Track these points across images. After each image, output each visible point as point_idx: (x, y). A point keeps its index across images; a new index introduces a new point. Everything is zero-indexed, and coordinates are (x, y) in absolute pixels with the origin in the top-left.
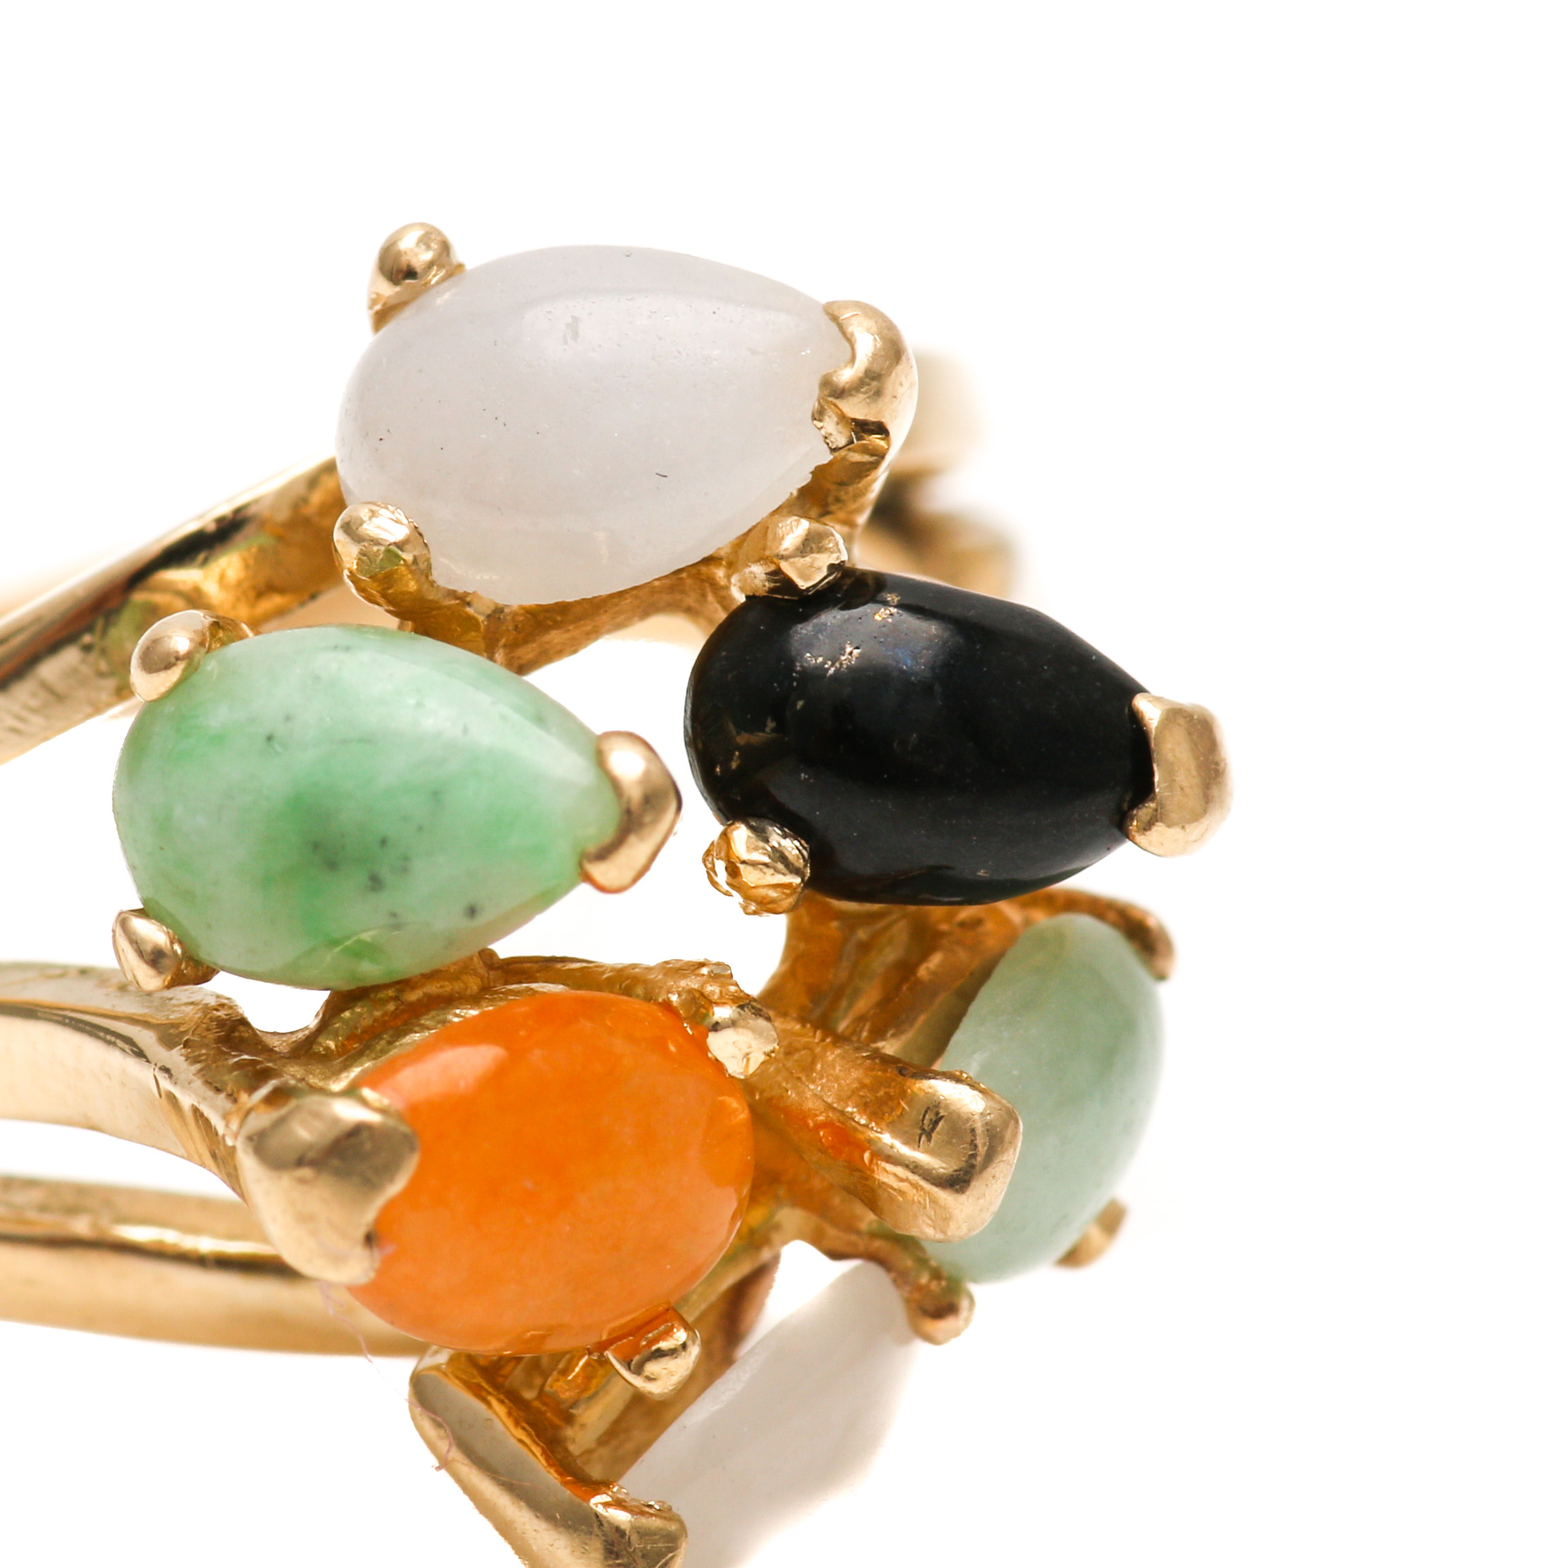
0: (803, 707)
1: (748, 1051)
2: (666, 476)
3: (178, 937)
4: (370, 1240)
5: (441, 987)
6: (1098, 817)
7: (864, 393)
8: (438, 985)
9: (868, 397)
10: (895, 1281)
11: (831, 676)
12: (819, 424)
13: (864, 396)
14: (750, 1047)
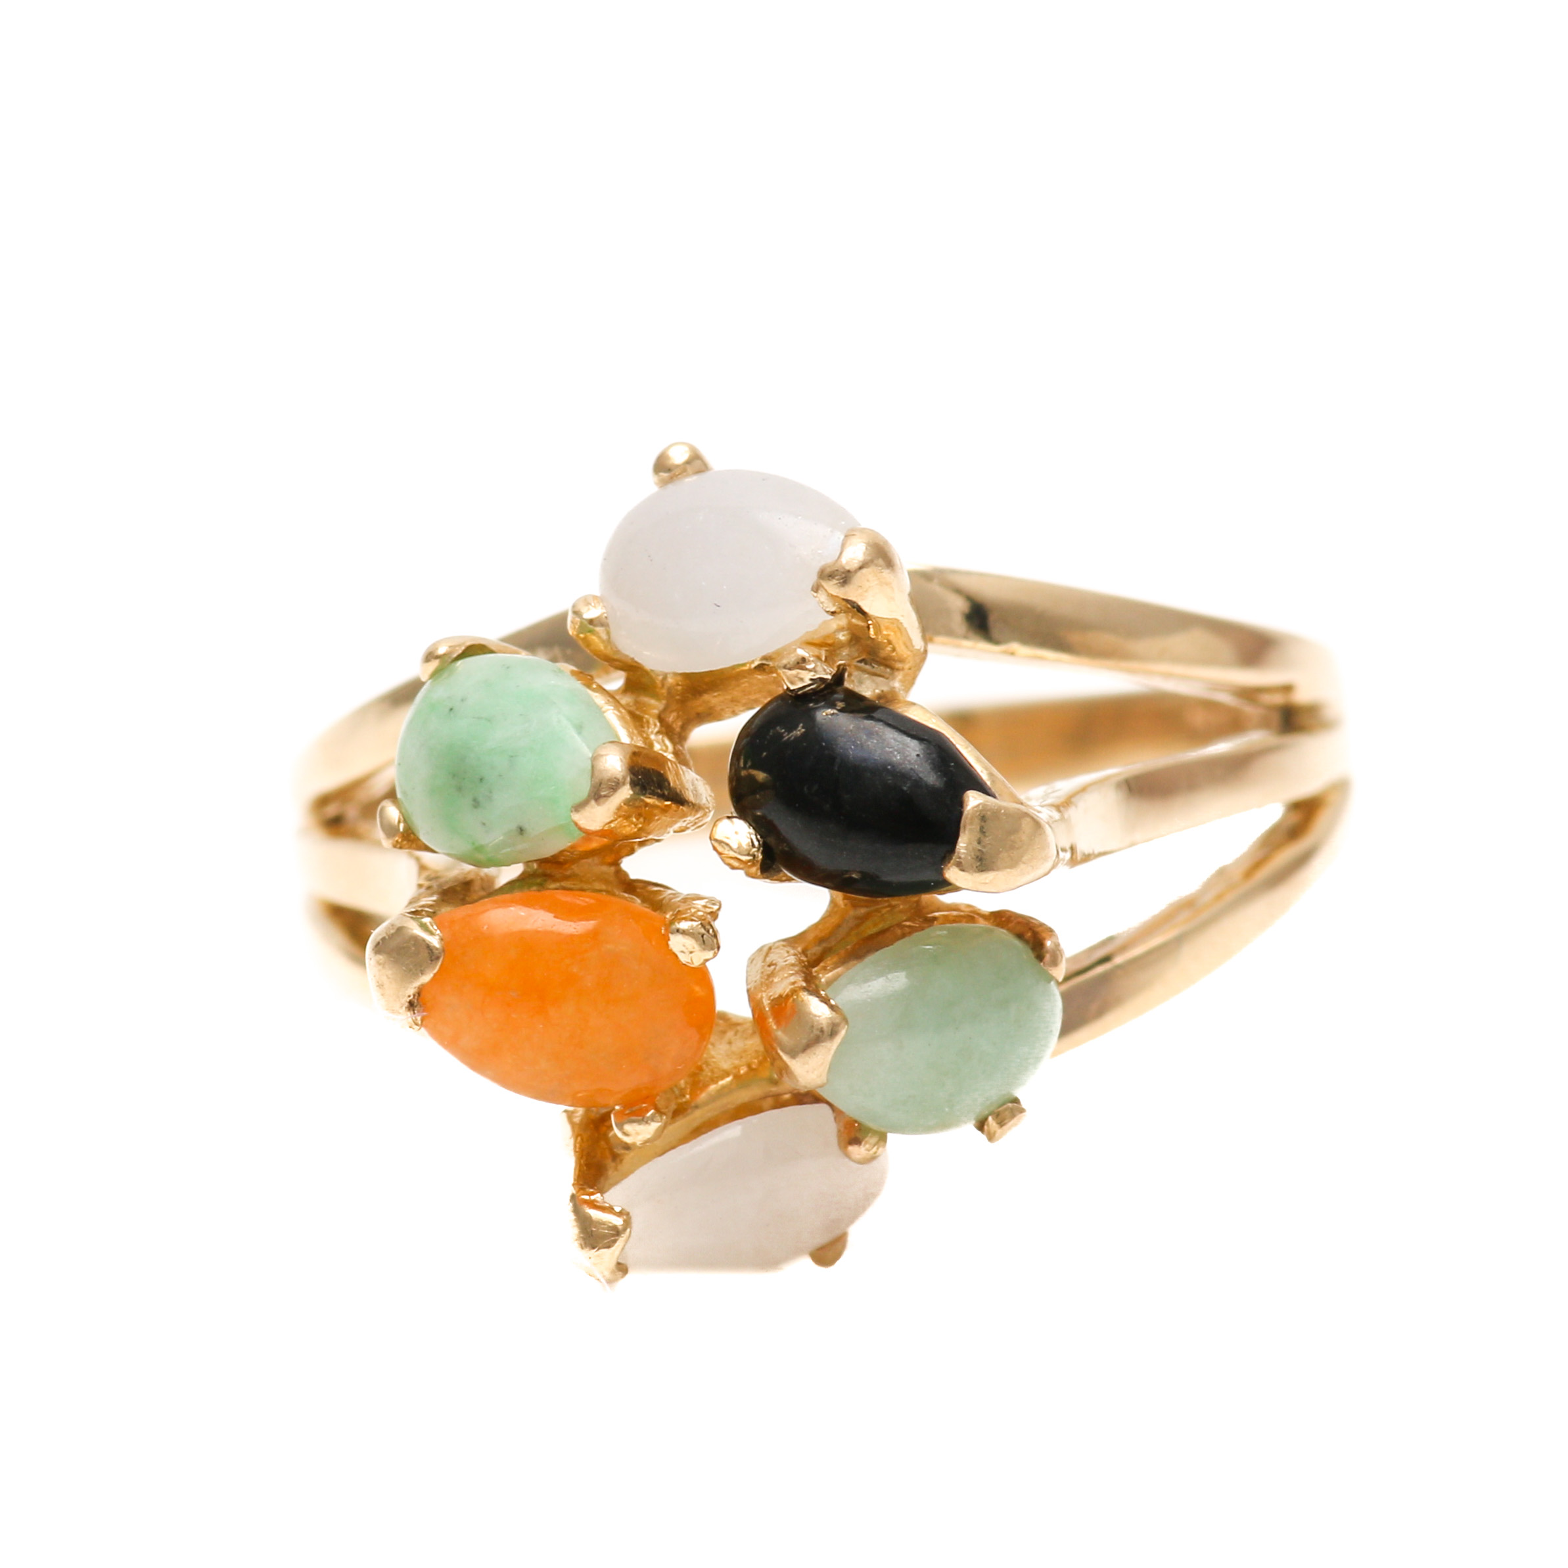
0: (766, 756)
1: (692, 950)
2: (719, 606)
3: (405, 819)
4: (411, 1005)
5: (574, 884)
6: (924, 856)
7: (837, 580)
8: (572, 883)
9: (840, 583)
10: (835, 1118)
11: (785, 741)
12: (815, 594)
13: (837, 582)
14: (694, 948)
